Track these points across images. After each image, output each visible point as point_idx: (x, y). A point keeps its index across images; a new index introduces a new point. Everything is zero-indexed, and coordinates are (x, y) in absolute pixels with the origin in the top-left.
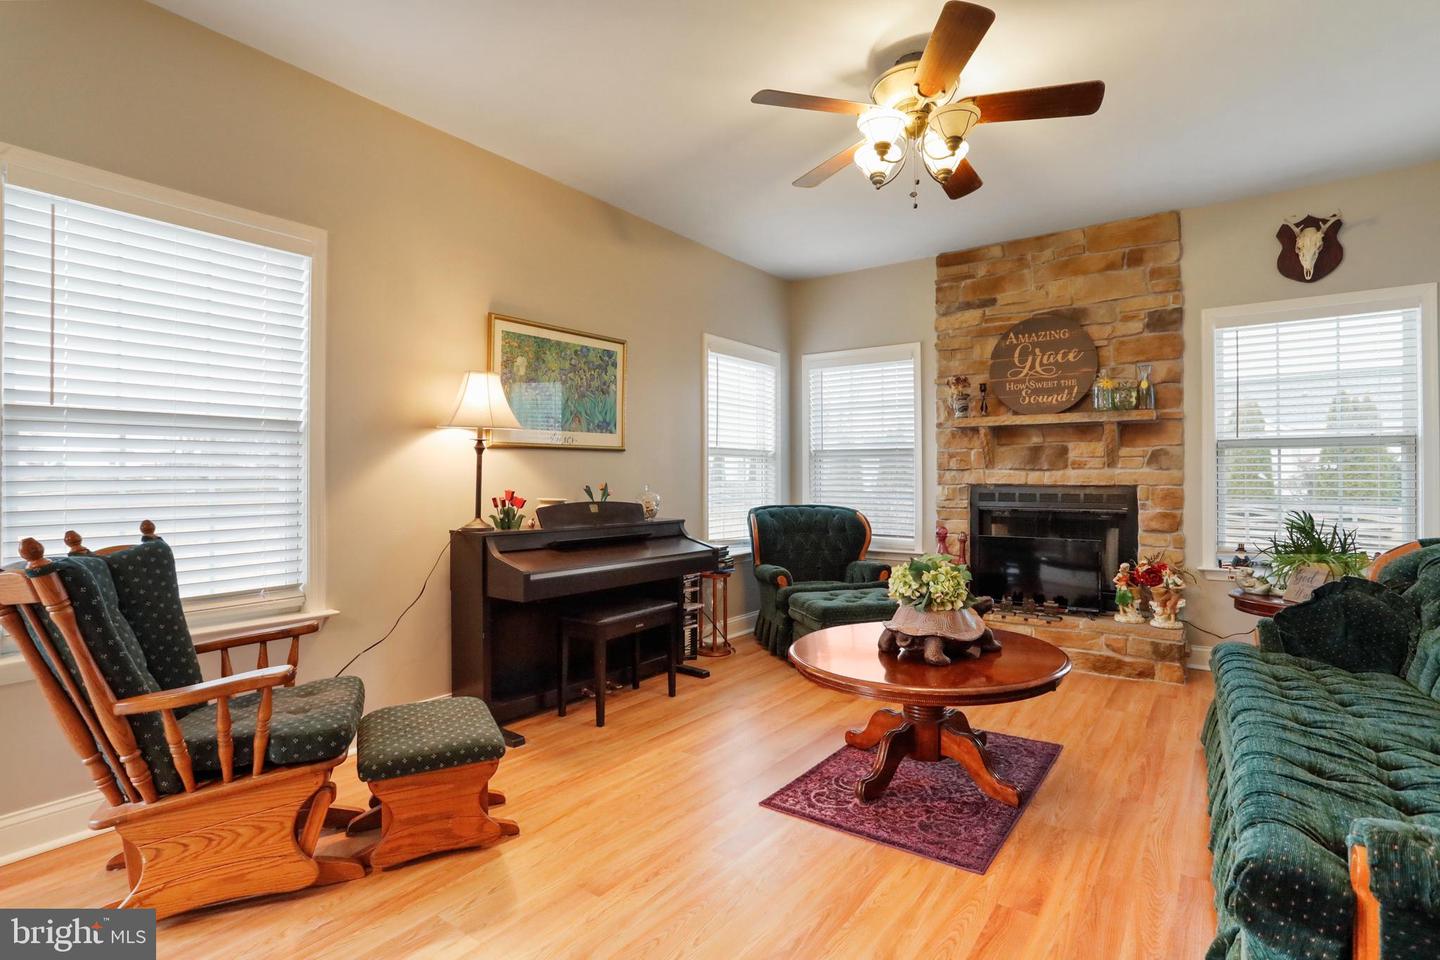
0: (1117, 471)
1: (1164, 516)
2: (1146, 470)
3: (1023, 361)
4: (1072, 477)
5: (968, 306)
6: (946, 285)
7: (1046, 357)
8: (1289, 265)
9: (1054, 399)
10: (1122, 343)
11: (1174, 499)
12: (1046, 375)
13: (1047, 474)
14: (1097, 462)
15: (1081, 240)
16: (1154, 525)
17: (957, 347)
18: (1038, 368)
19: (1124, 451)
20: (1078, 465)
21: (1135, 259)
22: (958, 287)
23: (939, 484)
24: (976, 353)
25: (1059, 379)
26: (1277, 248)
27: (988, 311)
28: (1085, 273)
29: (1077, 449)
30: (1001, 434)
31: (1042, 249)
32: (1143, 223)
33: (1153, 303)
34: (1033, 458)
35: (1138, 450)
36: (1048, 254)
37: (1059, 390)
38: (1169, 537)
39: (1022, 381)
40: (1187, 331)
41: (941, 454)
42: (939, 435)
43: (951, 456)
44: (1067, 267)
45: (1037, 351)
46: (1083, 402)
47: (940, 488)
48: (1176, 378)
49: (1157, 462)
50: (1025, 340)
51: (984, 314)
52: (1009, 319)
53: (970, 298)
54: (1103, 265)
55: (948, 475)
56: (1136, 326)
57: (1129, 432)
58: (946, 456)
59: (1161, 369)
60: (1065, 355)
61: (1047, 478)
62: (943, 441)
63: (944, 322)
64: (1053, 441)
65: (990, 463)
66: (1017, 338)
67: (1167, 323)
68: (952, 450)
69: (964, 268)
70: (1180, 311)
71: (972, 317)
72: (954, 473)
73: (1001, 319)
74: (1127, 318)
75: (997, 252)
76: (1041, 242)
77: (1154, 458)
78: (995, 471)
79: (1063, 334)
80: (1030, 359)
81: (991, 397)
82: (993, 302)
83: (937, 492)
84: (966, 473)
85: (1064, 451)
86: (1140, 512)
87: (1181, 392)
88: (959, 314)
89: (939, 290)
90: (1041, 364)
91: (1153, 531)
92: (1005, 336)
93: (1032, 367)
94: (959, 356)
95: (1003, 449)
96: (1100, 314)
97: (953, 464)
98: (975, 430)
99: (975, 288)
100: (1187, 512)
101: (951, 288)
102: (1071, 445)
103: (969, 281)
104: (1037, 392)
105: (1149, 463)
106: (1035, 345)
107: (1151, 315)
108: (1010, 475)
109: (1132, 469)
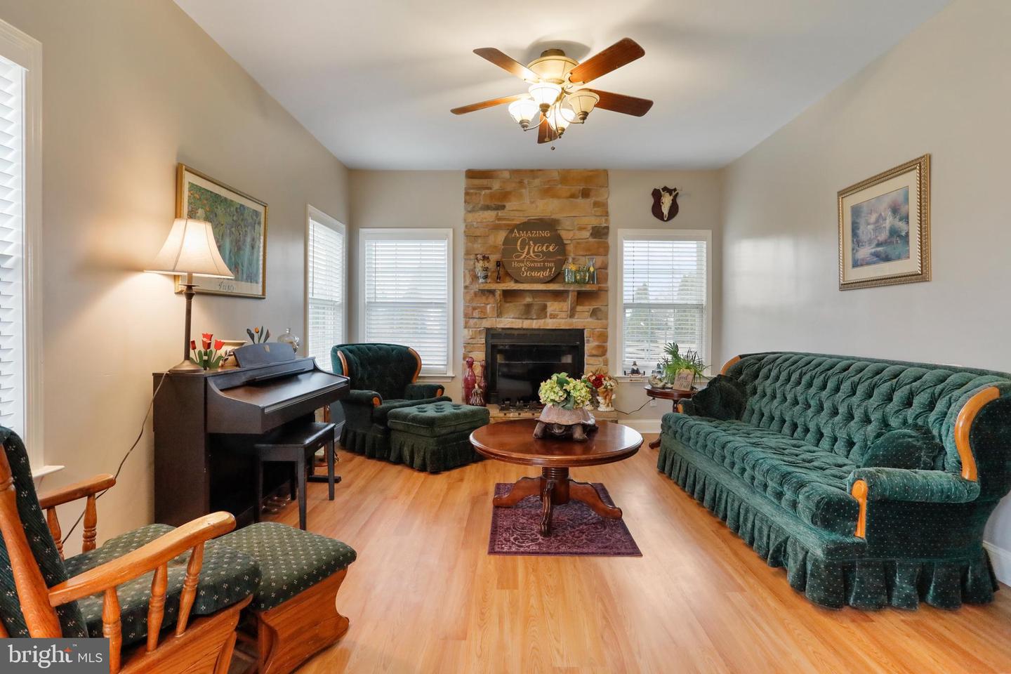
0: (574, 320)
1: (599, 347)
2: (590, 320)
3: (523, 249)
4: (549, 324)
5: (487, 208)
6: (472, 191)
7: (536, 248)
8: (657, 211)
9: (541, 274)
10: (578, 243)
11: (603, 337)
12: (536, 259)
13: (535, 321)
14: (563, 315)
15: (556, 176)
16: (594, 352)
17: (479, 234)
18: (532, 254)
19: (579, 308)
20: (553, 316)
21: (586, 194)
22: (480, 194)
23: (465, 327)
24: (491, 240)
25: (544, 262)
26: (651, 201)
27: (500, 213)
28: (559, 197)
29: (553, 307)
30: (508, 295)
31: (534, 178)
32: (590, 173)
33: (594, 221)
34: (527, 312)
35: (586, 308)
36: (537, 182)
37: (544, 269)
38: (601, 359)
39: (523, 262)
40: (610, 239)
41: (466, 307)
42: (465, 294)
43: (474, 309)
44: (548, 191)
45: (531, 242)
46: (557, 277)
47: (466, 330)
48: (605, 267)
49: (596, 315)
50: (524, 235)
51: (497, 215)
52: (513, 220)
53: (488, 203)
54: (568, 194)
55: (472, 322)
56: (586, 234)
57: (582, 297)
58: (470, 308)
59: (598, 260)
60: (547, 247)
61: (535, 324)
62: (468, 298)
63: (471, 217)
64: (539, 301)
65: (500, 315)
66: (519, 233)
67: (600, 233)
68: (474, 305)
69: (484, 182)
70: (607, 228)
71: (490, 215)
72: (475, 320)
73: (508, 219)
74: (581, 229)
75: (507, 175)
76: (533, 173)
77: (594, 313)
78: (503, 319)
79: (546, 234)
80: (527, 247)
81: (502, 270)
82: (503, 207)
83: (465, 334)
84: (484, 320)
85: (544, 307)
86: (586, 344)
87: (607, 274)
88: (481, 212)
89: (467, 194)
90: (534, 252)
91: (594, 356)
92: (512, 231)
93: (528, 253)
94: (480, 240)
95: (508, 305)
96: (566, 224)
97: (476, 314)
98: (492, 292)
99: (492, 196)
100: (609, 344)
101: (476, 194)
102: (549, 304)
103: (487, 191)
104: (531, 269)
105: (591, 316)
106: (530, 239)
107: (593, 228)
108: (512, 322)
109: (582, 320)
